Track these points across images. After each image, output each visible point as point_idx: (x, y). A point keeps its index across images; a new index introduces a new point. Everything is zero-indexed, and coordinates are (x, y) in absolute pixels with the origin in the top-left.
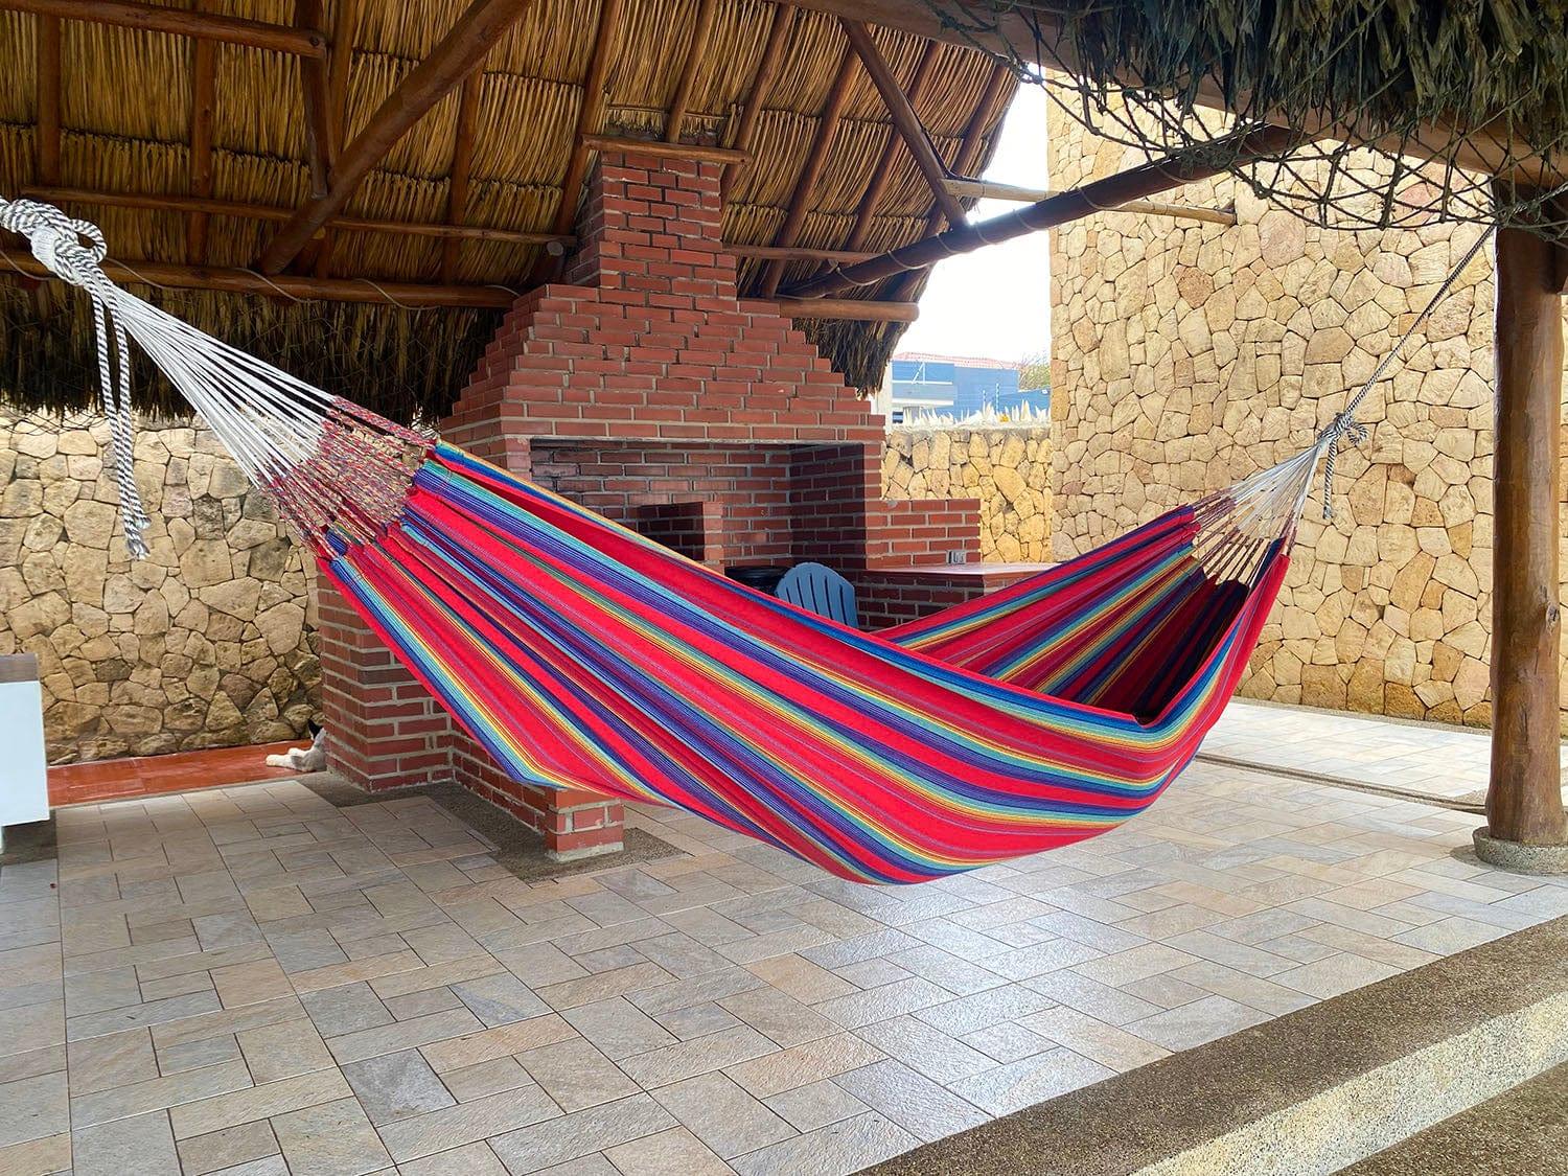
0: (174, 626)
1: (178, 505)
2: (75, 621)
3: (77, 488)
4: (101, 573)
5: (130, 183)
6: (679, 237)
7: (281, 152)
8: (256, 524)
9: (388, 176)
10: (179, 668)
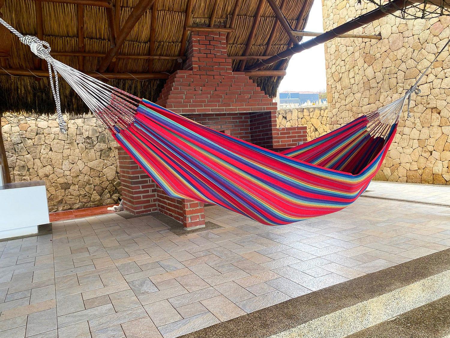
0: (81, 173)
1: (80, 139)
2: (55, 173)
3: (54, 136)
4: (61, 159)
5: (63, 49)
6: (215, 55)
7: (102, 38)
8: (102, 144)
9: (132, 42)
10: (83, 185)
